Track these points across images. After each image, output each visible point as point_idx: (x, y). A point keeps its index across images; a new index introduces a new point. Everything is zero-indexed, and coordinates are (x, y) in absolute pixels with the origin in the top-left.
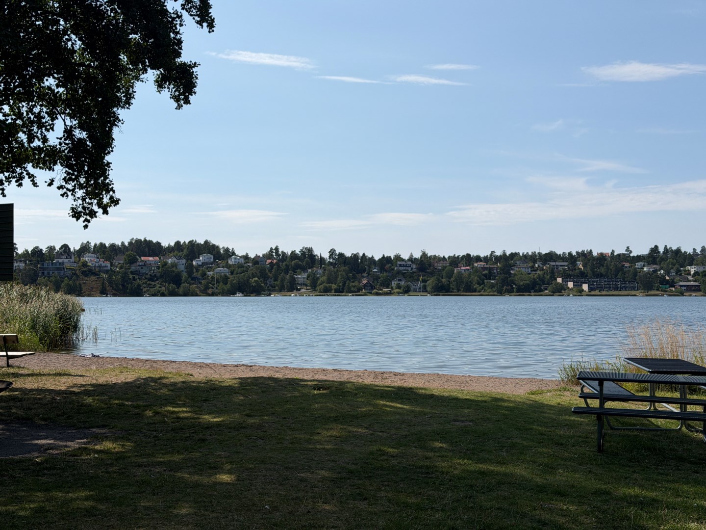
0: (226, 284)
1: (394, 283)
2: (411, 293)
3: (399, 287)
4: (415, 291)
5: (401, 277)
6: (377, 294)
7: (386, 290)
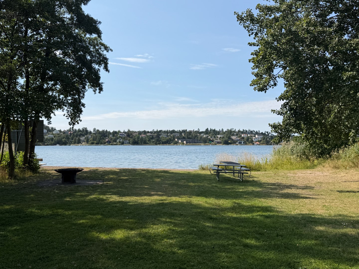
0: (52, 141)
1: (118, 141)
2: (124, 144)
4: (126, 143)
6: (112, 145)
7: (115, 143)
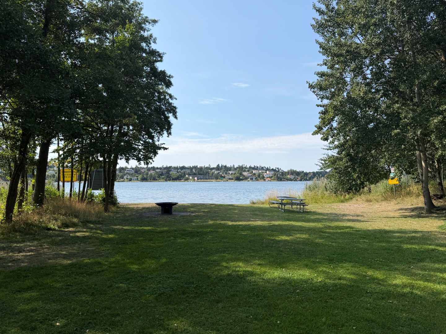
1: (125, 177)
3: (127, 179)
4: (134, 180)
5: (128, 175)
6: (118, 181)
7: (122, 180)
